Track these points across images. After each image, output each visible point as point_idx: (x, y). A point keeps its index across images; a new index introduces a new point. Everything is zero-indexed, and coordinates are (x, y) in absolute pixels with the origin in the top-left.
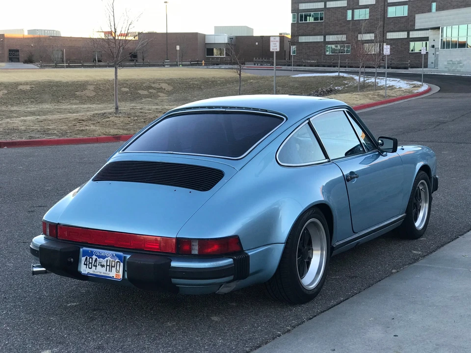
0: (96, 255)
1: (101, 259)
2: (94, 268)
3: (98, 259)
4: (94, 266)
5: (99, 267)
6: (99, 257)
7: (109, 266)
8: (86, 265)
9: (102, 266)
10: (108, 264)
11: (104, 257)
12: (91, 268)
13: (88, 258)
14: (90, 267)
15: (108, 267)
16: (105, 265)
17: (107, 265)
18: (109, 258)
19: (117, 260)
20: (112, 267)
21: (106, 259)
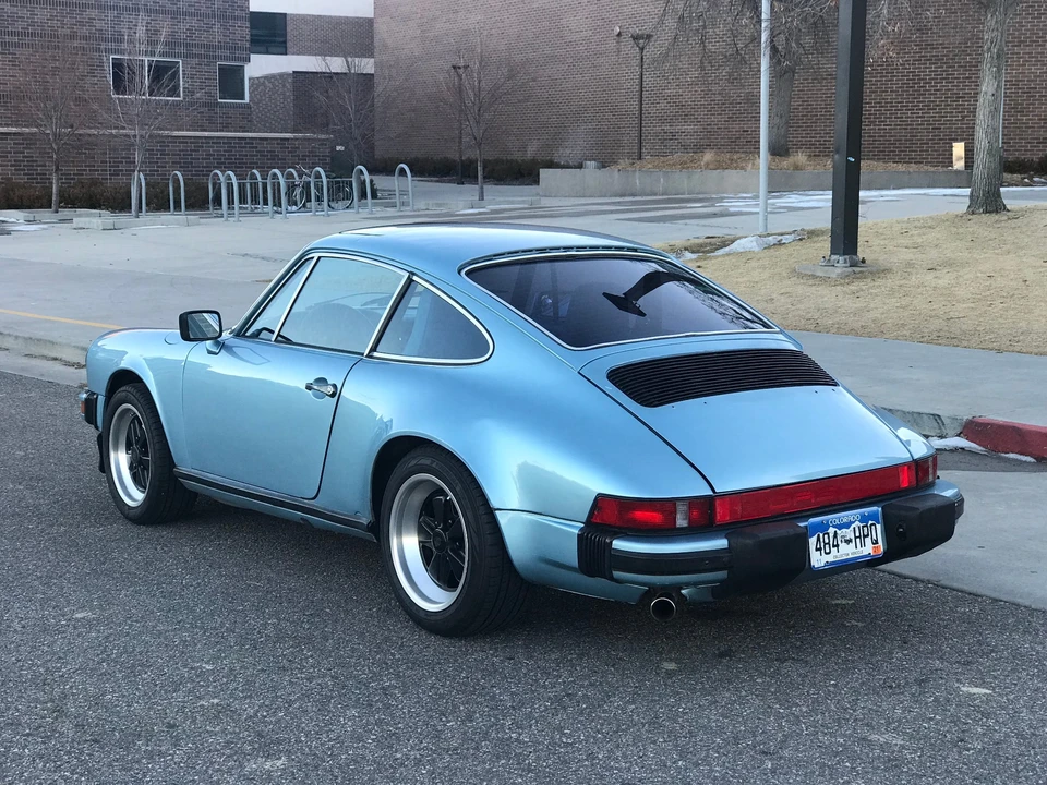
0: (834, 526)
1: (844, 530)
2: (834, 550)
3: (838, 532)
4: (834, 546)
5: (843, 546)
6: (840, 527)
7: (860, 537)
8: (820, 549)
9: (848, 541)
10: (857, 535)
11: (847, 525)
12: (829, 553)
13: (821, 535)
14: (827, 550)
15: (858, 540)
16: (853, 537)
17: (856, 538)
18: (857, 523)
19: (870, 522)
20: (865, 536)
21: (853, 526)
